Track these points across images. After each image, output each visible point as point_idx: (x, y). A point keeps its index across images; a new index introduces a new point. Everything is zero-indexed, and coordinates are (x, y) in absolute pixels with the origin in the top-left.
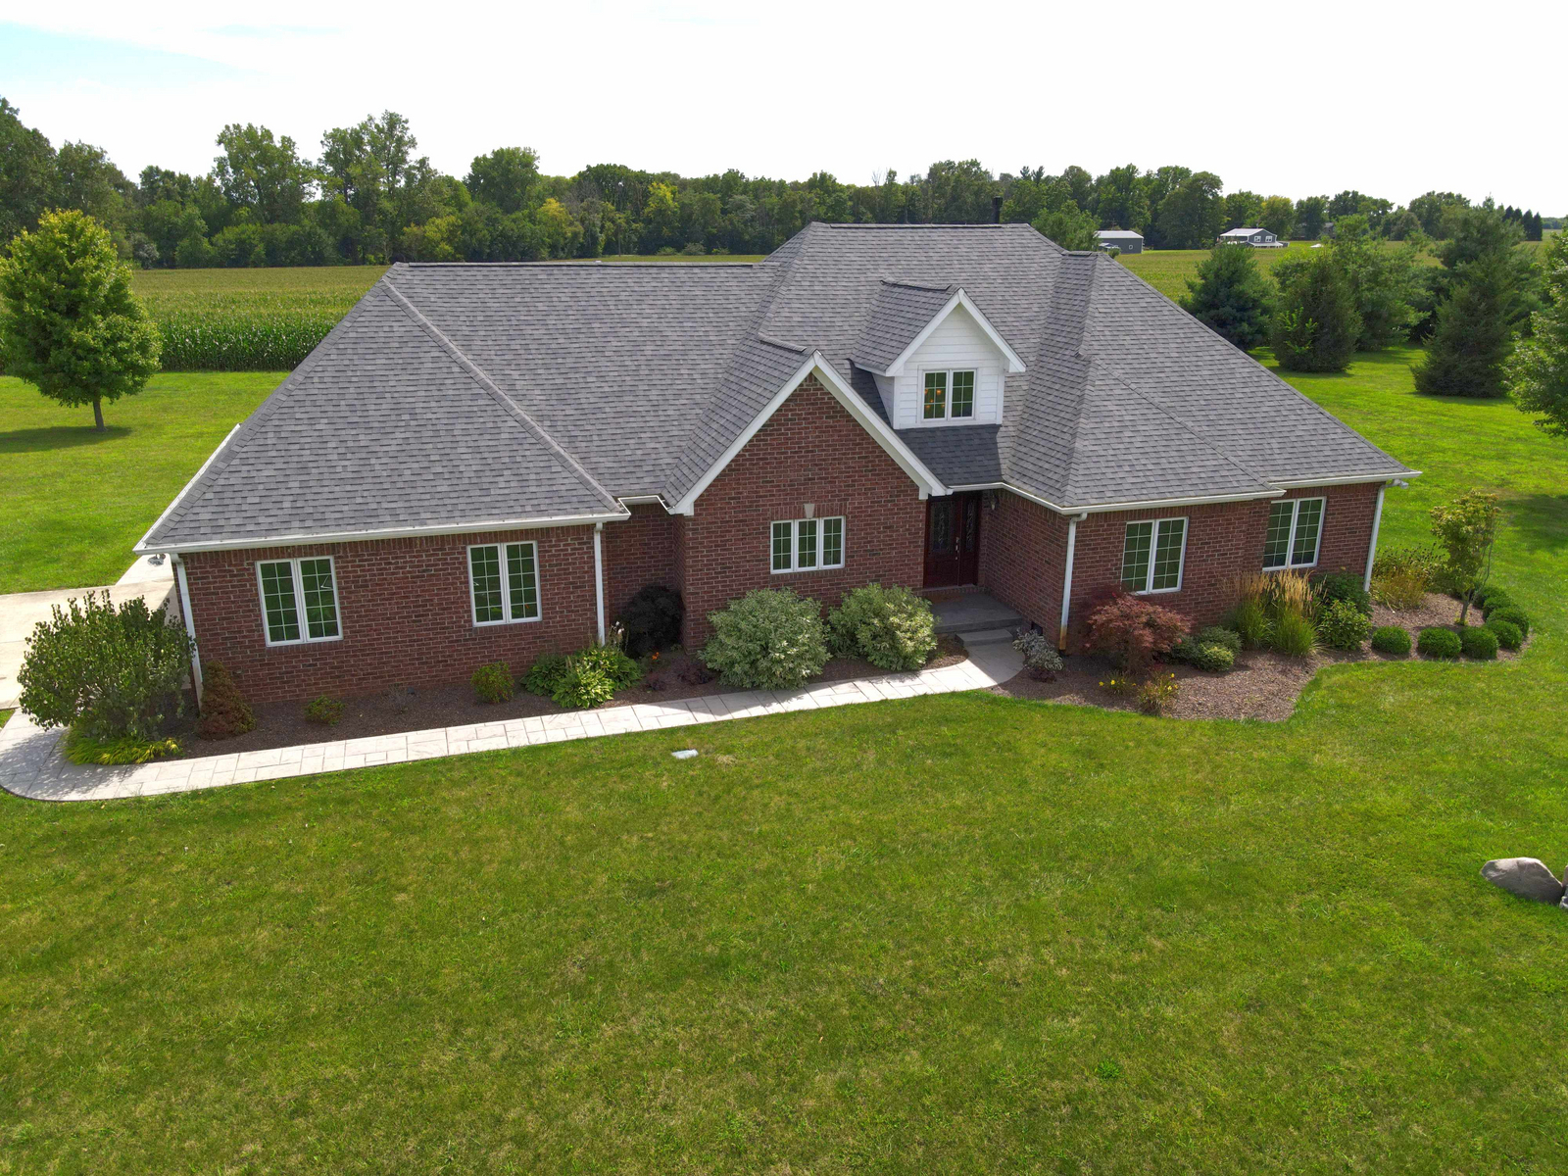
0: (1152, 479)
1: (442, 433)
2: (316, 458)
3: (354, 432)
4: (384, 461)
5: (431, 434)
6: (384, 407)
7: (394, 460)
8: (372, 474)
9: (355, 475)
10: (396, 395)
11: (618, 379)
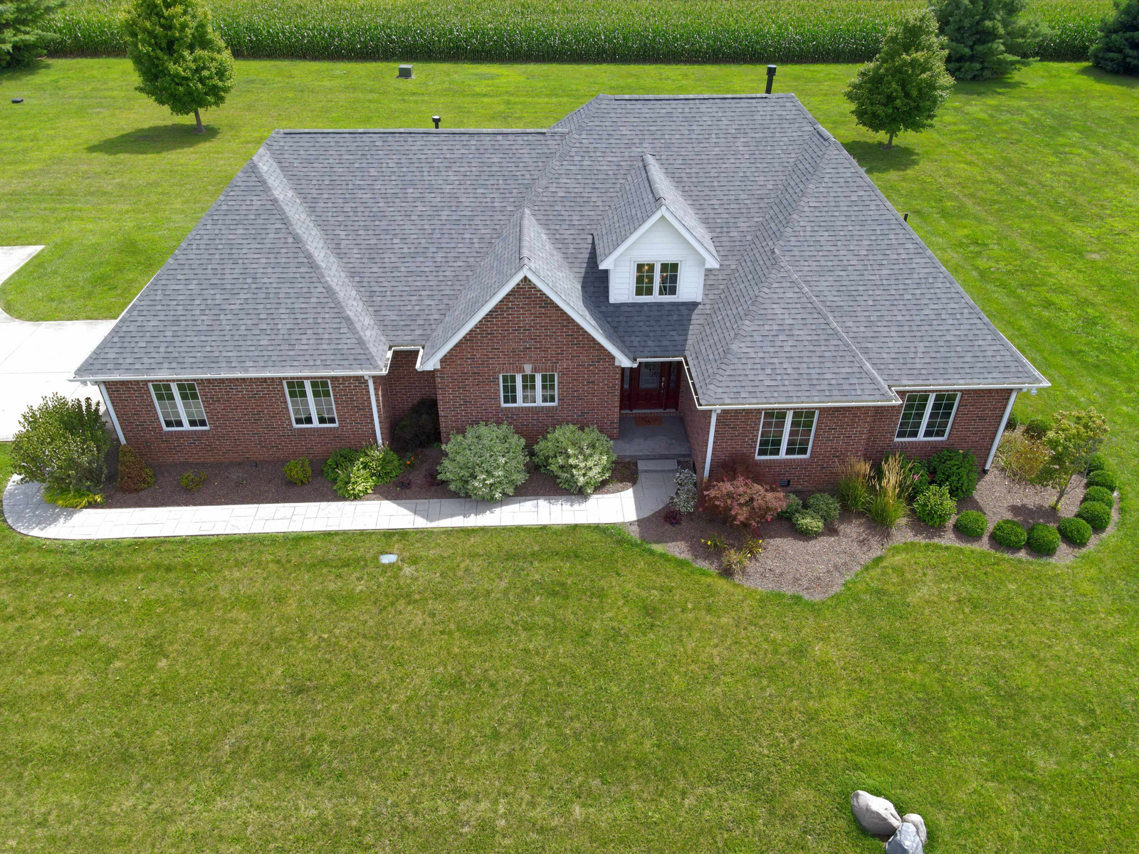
0: (787, 383)
1: (271, 295)
2: (186, 313)
3: (213, 292)
4: (229, 317)
5: (264, 296)
6: (236, 271)
7: (235, 317)
8: (220, 328)
9: (209, 328)
10: (246, 261)
11: (416, 241)
